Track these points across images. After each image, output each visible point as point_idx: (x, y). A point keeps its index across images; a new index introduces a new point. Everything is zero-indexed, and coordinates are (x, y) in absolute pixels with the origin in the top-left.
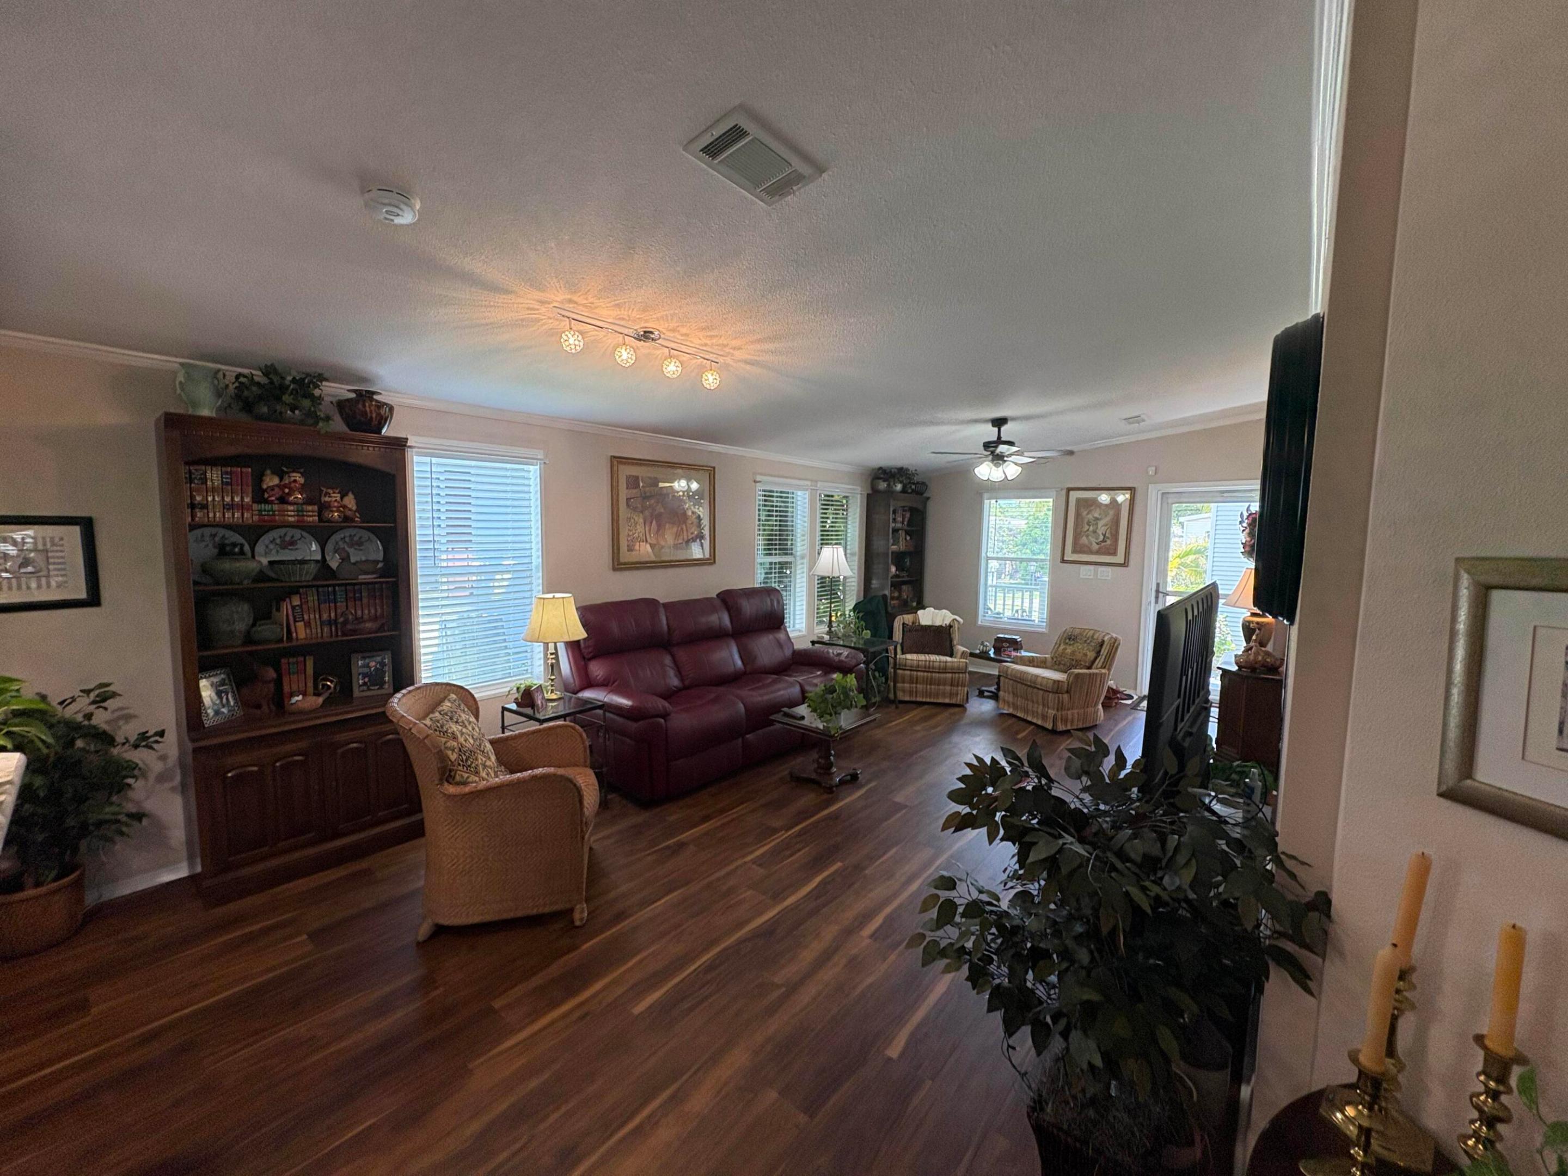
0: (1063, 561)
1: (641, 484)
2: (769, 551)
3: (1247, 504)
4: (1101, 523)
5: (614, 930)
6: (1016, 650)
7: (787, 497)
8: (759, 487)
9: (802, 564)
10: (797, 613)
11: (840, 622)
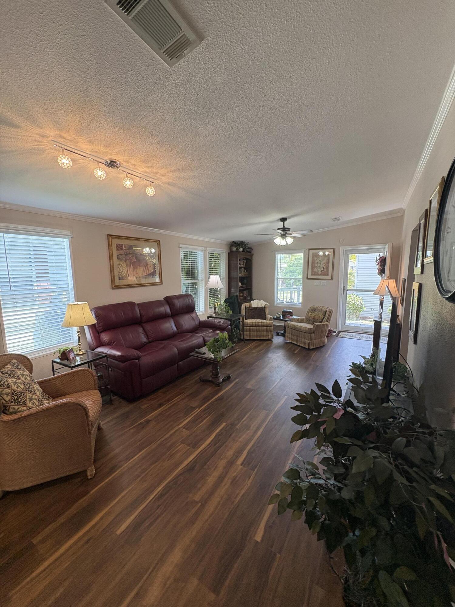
0: (308, 279)
1: (124, 248)
2: (187, 278)
3: (379, 254)
4: (322, 263)
5: (110, 478)
6: (291, 315)
7: (194, 254)
8: (181, 249)
9: (202, 283)
10: (201, 304)
11: (219, 308)
